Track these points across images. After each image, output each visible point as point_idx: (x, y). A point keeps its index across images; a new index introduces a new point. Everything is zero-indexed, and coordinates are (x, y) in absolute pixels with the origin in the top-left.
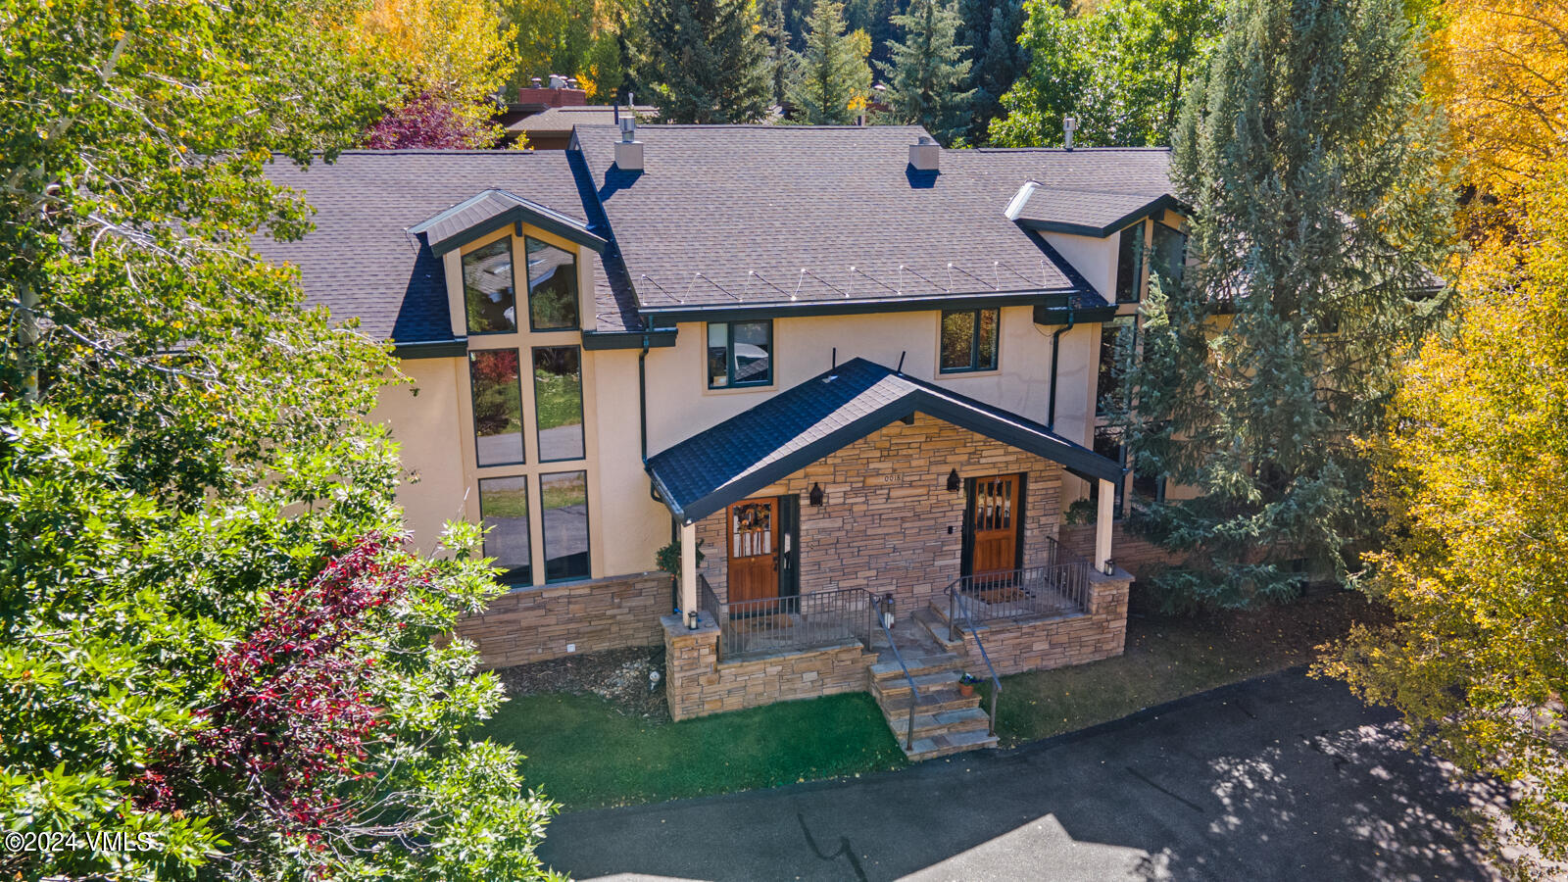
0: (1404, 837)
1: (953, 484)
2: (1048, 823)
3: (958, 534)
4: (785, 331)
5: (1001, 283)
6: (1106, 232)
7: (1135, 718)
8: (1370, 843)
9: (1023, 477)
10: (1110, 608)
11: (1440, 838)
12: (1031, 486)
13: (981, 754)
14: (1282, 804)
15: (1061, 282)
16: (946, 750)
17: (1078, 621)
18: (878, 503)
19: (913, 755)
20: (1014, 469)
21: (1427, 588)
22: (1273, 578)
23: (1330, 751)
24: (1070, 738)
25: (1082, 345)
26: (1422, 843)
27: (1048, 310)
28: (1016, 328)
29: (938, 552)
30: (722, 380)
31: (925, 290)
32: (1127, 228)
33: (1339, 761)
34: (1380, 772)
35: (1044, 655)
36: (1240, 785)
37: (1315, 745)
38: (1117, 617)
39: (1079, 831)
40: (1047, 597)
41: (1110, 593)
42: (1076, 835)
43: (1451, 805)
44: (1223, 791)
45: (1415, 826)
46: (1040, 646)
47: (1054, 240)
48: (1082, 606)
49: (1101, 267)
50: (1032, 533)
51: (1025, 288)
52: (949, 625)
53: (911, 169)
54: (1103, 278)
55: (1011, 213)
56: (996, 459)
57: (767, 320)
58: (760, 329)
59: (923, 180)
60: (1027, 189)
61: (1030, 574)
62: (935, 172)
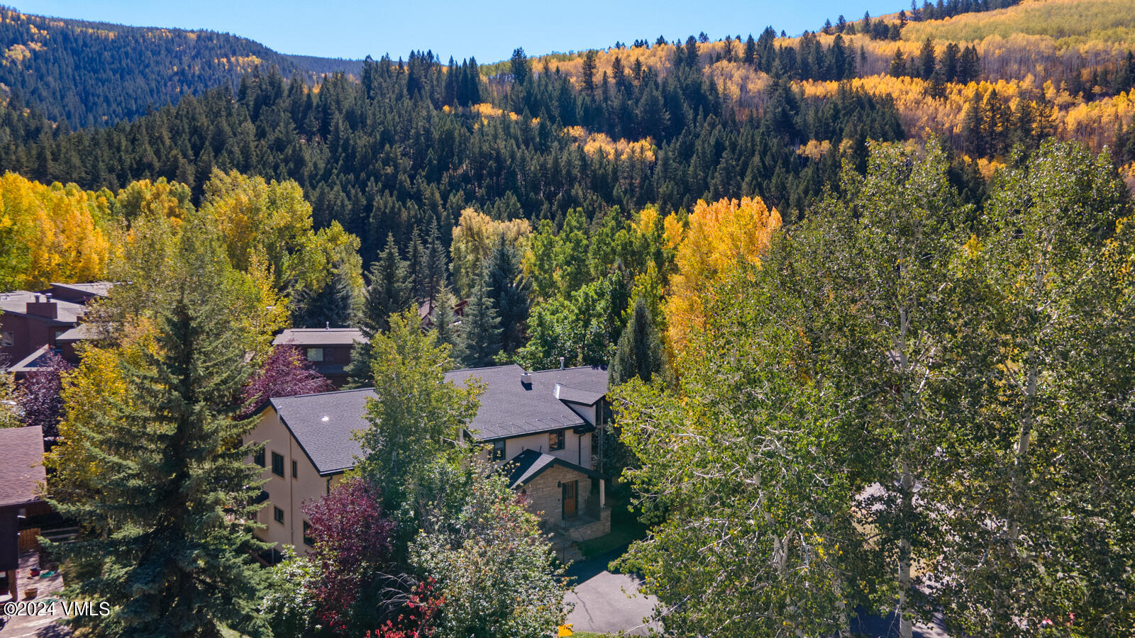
1: (559, 486)
2: (605, 573)
3: (561, 501)
4: (508, 443)
5: (567, 424)
6: (592, 406)
9: (577, 482)
10: (606, 519)
12: (580, 483)
13: (581, 562)
15: (582, 421)
17: (598, 524)
18: (540, 493)
20: (575, 478)
25: (587, 439)
27: (577, 430)
28: (570, 438)
29: (556, 508)
31: (547, 428)
32: (597, 403)
35: (590, 535)
38: (608, 521)
40: (587, 517)
41: (606, 515)
46: (589, 532)
47: (573, 406)
48: (598, 519)
49: (591, 415)
50: (580, 499)
51: (571, 424)
52: (564, 529)
53: (523, 383)
54: (592, 419)
55: (558, 397)
56: (570, 476)
57: (504, 440)
58: (502, 443)
59: (528, 386)
60: (558, 387)
61: (580, 513)
62: (530, 384)
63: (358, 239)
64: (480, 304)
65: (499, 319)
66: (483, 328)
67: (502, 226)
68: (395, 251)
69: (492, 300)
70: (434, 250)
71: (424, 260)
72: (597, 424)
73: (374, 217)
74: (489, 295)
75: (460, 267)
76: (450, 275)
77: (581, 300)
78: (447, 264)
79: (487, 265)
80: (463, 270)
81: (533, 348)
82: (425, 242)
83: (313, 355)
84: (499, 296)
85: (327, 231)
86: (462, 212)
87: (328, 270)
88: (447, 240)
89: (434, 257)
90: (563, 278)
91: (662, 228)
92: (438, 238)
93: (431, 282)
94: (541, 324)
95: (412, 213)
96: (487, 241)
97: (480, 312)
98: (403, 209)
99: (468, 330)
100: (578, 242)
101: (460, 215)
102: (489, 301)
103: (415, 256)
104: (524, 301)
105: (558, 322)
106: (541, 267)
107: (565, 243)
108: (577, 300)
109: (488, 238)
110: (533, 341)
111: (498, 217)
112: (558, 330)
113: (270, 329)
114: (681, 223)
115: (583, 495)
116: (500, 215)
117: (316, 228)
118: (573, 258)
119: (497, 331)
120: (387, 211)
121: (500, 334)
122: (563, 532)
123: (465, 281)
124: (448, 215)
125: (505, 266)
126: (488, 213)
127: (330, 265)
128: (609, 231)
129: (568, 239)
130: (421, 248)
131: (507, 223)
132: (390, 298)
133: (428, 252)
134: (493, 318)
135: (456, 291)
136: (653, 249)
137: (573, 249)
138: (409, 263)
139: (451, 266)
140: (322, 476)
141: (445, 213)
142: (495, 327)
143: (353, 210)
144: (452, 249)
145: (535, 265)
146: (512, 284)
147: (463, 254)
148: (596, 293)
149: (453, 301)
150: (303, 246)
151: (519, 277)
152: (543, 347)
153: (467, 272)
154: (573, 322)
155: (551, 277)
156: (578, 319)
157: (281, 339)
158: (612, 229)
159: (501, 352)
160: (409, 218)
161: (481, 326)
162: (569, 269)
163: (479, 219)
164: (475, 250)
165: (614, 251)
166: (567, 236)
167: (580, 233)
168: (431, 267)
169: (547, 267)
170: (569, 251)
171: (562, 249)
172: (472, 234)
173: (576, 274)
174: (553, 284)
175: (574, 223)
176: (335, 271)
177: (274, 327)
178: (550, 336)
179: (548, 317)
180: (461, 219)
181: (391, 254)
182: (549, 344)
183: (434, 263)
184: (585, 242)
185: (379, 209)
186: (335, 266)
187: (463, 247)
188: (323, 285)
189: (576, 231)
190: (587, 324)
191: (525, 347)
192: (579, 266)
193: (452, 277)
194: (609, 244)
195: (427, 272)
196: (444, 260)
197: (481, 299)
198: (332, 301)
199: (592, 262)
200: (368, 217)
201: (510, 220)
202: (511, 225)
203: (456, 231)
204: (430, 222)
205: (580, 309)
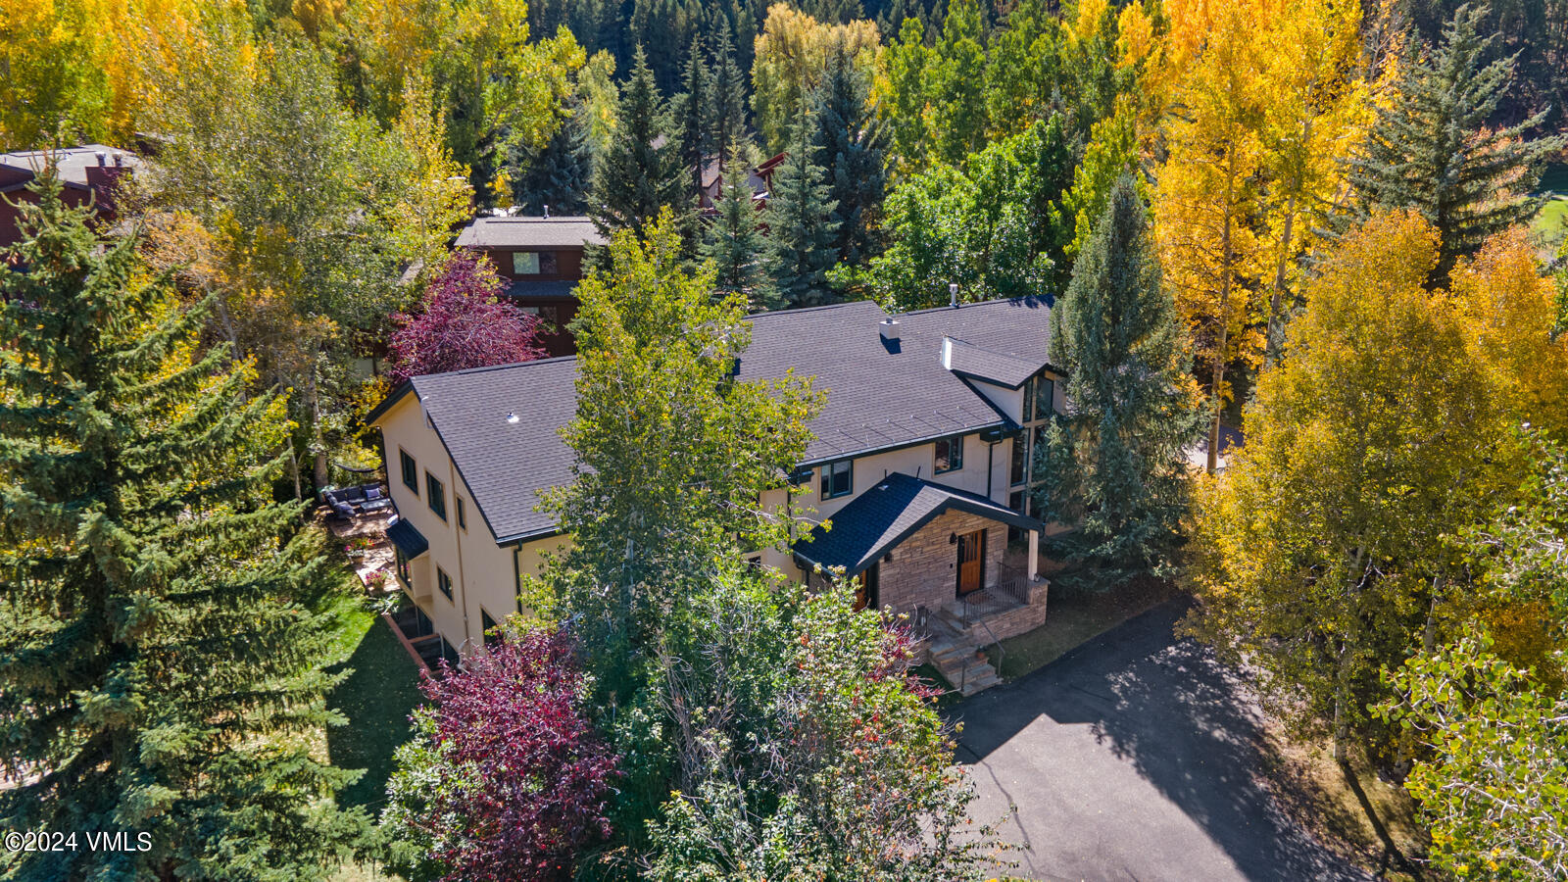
0: (1199, 698)
1: (952, 542)
2: (1043, 718)
3: (955, 568)
4: (859, 466)
5: (969, 424)
6: (1016, 388)
7: (1062, 659)
8: (1186, 703)
9: (984, 532)
10: (1039, 601)
11: (1214, 696)
12: (990, 535)
13: (995, 688)
14: (1144, 691)
15: (997, 417)
16: (981, 689)
17: (1024, 609)
18: (917, 556)
19: (966, 693)
20: (982, 527)
21: (1220, 591)
22: (1120, 576)
23: (1158, 662)
24: (1036, 674)
25: (1004, 449)
26: (1207, 699)
27: (987, 435)
28: (974, 452)
29: (946, 579)
30: (827, 495)
31: (931, 433)
32: (1028, 385)
33: (1164, 666)
34: (1182, 669)
35: (1008, 630)
36: (1123, 685)
37: (1151, 660)
38: (1042, 604)
39: (1060, 718)
40: (1002, 597)
41: (1038, 592)
42: (1060, 721)
43: (1216, 681)
44: (1116, 689)
45: (1203, 691)
46: (1007, 626)
47: (979, 386)
48: (1024, 601)
49: (1015, 404)
50: (990, 561)
51: (977, 424)
52: (960, 620)
53: (882, 338)
54: (1016, 410)
55: (948, 366)
56: (973, 524)
57: (851, 459)
58: (847, 463)
59: (892, 345)
60: (948, 345)
61: (989, 584)
62: (898, 341)
63: (612, 58)
64: (800, 177)
65: (835, 204)
66: (807, 218)
67: (833, 33)
68: (649, 78)
69: (823, 169)
70: (725, 75)
71: (710, 91)
72: (1025, 420)
73: (637, 23)
74: (818, 159)
75: (766, 101)
76: (751, 114)
77: (987, 170)
78: (746, 97)
79: (813, 104)
80: (771, 107)
81: (898, 259)
82: (711, 61)
83: (525, 264)
84: (833, 160)
85: (552, 44)
86: (770, 9)
87: (555, 112)
88: (745, 57)
89: (725, 86)
90: (938, 121)
91: (1115, 29)
92: (731, 54)
93: (721, 127)
94: (914, 216)
95: (694, 14)
96: (808, 59)
97: (801, 190)
98: (680, 8)
99: (780, 223)
100: (967, 60)
101: (766, 15)
102: (817, 172)
103: (695, 85)
104: (876, 168)
105: (943, 212)
106: (903, 103)
107: (944, 59)
108: (978, 170)
109: (810, 52)
110: (898, 247)
111: (825, 18)
112: (945, 227)
113: (445, 221)
114: (1150, 19)
115: (995, 554)
116: (827, 15)
117: (535, 38)
118: (958, 86)
119: (830, 227)
120: (656, 12)
121: (836, 232)
122: (958, 627)
123: (773, 124)
124: (749, 17)
125: (844, 103)
126: (810, 12)
127: (558, 103)
128: (1022, 38)
129: (949, 53)
130: (704, 71)
131: (841, 27)
132: (643, 166)
133: (715, 77)
134: (824, 203)
135: (761, 141)
136: (1098, 70)
137: (959, 71)
138: (685, 96)
139: (753, 100)
140: (501, 545)
141: (743, 14)
142: (827, 218)
143: (604, 11)
144: (754, 72)
145: (892, 100)
146: (856, 136)
147: (771, 80)
148: (1018, 156)
149: (757, 157)
150: (514, 70)
151: (868, 125)
152: (917, 259)
153: (778, 110)
154: (970, 211)
155: (920, 121)
156: (979, 206)
157: (466, 237)
158: (1028, 33)
159: (839, 266)
160: (689, 23)
161: (803, 215)
162: (951, 108)
163: (794, 21)
164: (791, 73)
165: (1028, 74)
166: (949, 47)
167: (971, 42)
168: (720, 102)
169: (913, 103)
170: (952, 74)
171: (939, 71)
172: (787, 47)
173: (965, 115)
174: (921, 133)
175: (961, 23)
176: (568, 113)
177: (453, 216)
178: (931, 240)
179: (926, 204)
180: (768, 21)
181: (641, 84)
182: (928, 254)
183: (725, 95)
184: (980, 57)
185: (643, 8)
186: (565, 105)
187: (771, 68)
188: (549, 137)
189: (964, 38)
190: (995, 215)
191: (882, 256)
192: (967, 99)
193: (754, 119)
194: (1022, 59)
195: (715, 111)
196: (740, 91)
197: (803, 168)
198: (562, 163)
199: (992, 97)
200: (627, 21)
201: (846, 23)
202: (847, 30)
203: (761, 43)
204: (719, 28)
205: (984, 187)
